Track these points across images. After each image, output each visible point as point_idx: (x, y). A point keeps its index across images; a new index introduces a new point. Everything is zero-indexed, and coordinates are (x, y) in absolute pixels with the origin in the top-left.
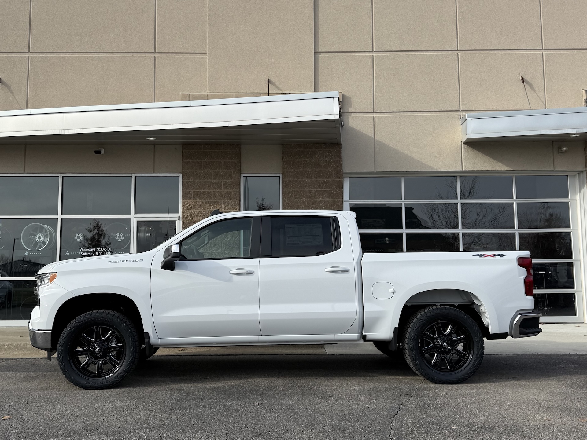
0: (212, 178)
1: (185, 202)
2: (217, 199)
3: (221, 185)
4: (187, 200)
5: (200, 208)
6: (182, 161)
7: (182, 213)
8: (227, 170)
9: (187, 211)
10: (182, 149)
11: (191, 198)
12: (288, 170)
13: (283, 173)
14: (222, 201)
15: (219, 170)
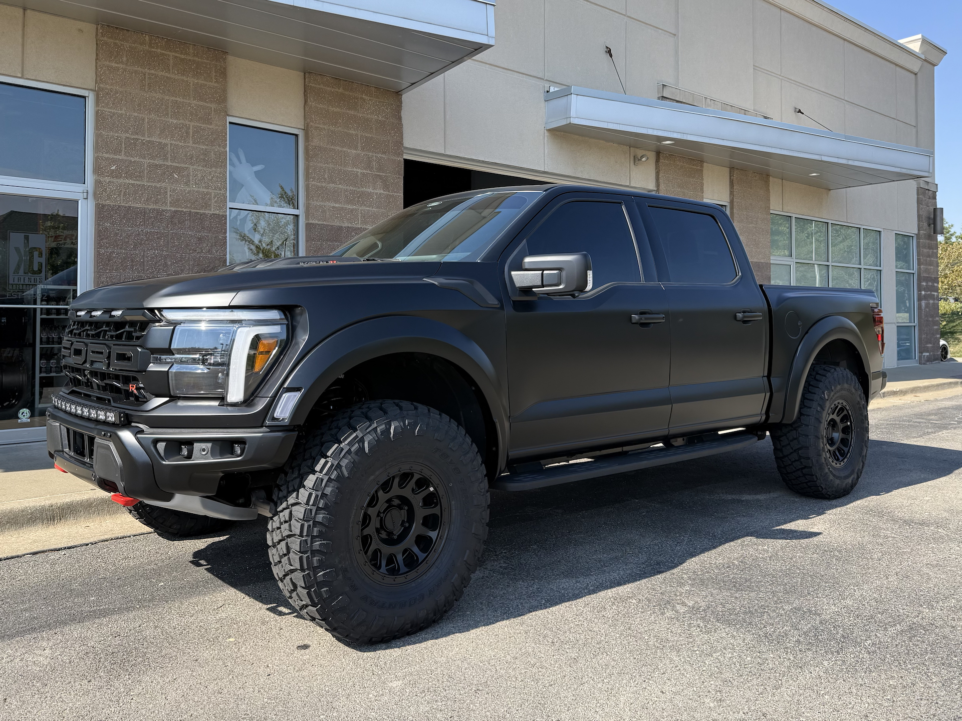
0: (167, 114)
1: (107, 159)
2: (178, 163)
3: (187, 133)
4: (111, 156)
5: (140, 177)
6: (96, 63)
7: (98, 183)
8: (201, 103)
9: (112, 180)
10: (97, 35)
11: (120, 151)
12: (318, 126)
13: (306, 130)
14: (191, 167)
15: (185, 101)
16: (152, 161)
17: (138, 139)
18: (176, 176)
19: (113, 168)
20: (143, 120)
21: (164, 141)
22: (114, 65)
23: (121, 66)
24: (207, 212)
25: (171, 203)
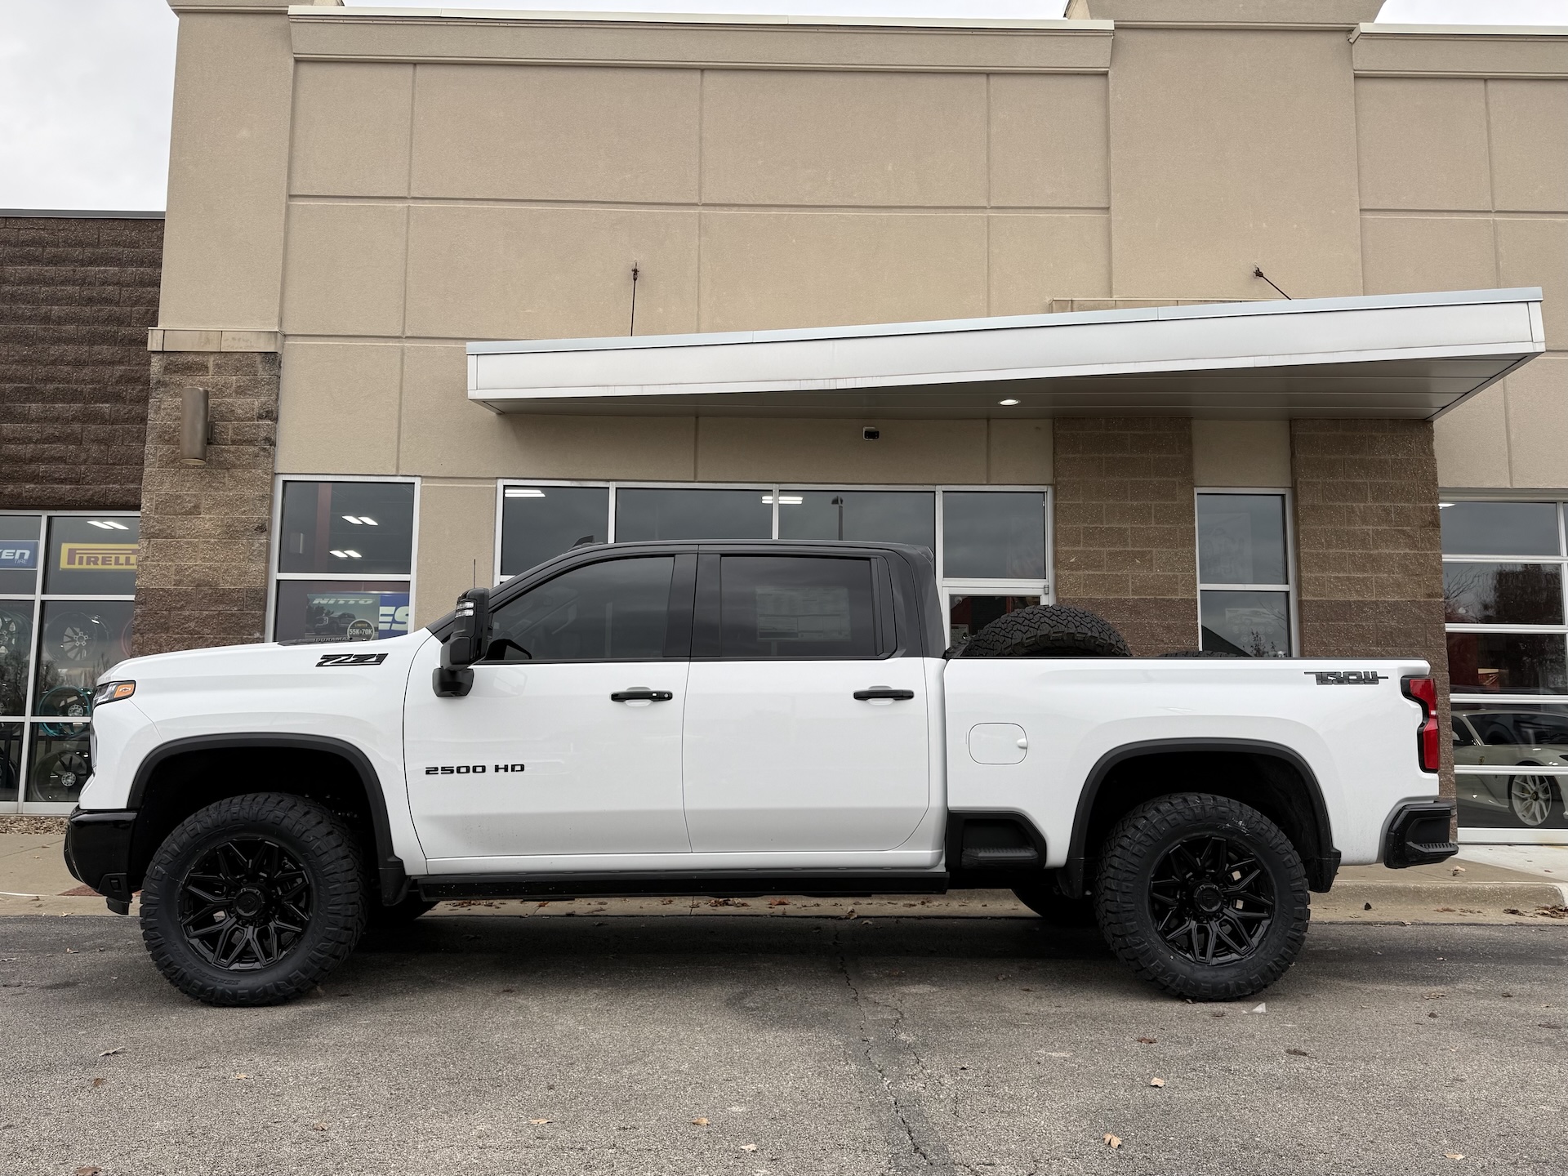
0: (1127, 497)
1: (1067, 552)
2: (1141, 547)
3: (1150, 513)
4: (1070, 549)
5: (1099, 567)
6: (1054, 457)
7: (1057, 577)
8: (1165, 479)
9: (1072, 573)
10: (1054, 429)
11: (1079, 542)
12: (1310, 480)
13: (1294, 488)
14: (1154, 550)
15: (1145, 479)
16: (1112, 549)
17: (1097, 528)
18: (1138, 561)
19: (1073, 560)
20: (1102, 507)
21: (1124, 526)
22: (1071, 456)
23: (1078, 455)
24: (1174, 597)
25: (1133, 590)
